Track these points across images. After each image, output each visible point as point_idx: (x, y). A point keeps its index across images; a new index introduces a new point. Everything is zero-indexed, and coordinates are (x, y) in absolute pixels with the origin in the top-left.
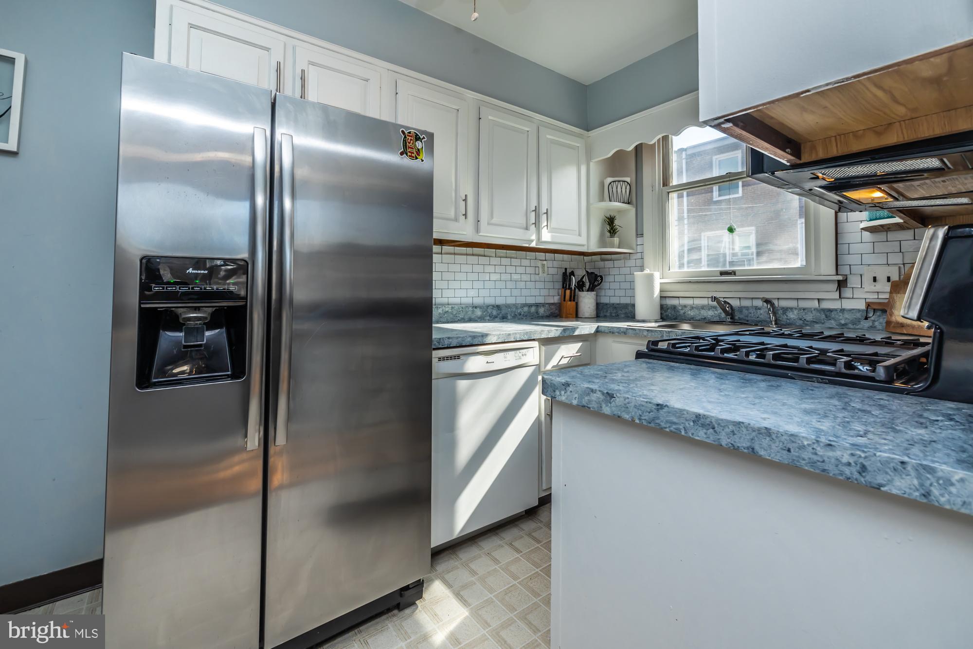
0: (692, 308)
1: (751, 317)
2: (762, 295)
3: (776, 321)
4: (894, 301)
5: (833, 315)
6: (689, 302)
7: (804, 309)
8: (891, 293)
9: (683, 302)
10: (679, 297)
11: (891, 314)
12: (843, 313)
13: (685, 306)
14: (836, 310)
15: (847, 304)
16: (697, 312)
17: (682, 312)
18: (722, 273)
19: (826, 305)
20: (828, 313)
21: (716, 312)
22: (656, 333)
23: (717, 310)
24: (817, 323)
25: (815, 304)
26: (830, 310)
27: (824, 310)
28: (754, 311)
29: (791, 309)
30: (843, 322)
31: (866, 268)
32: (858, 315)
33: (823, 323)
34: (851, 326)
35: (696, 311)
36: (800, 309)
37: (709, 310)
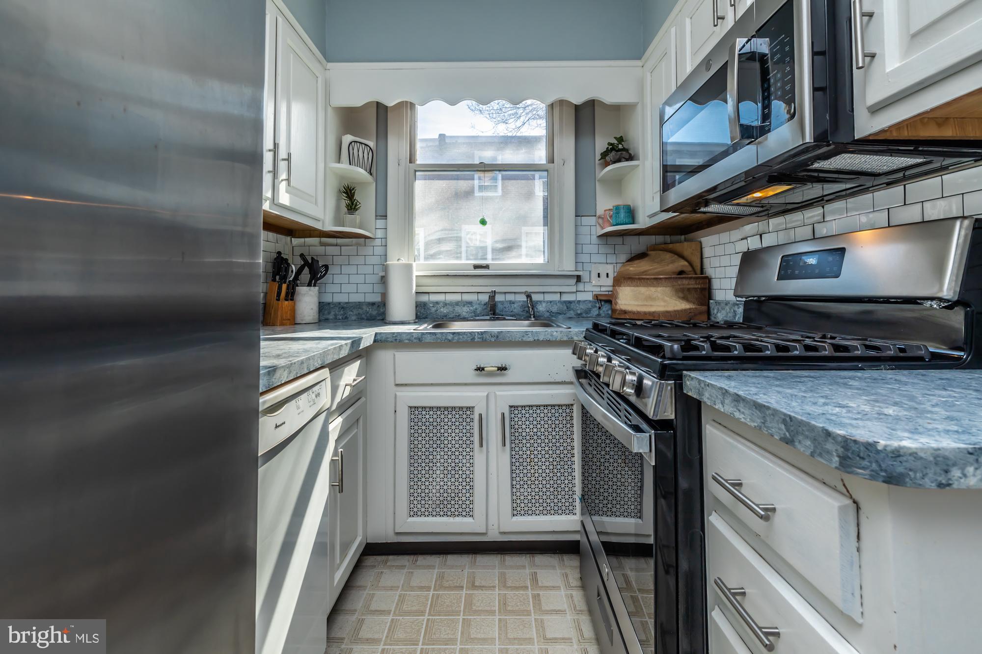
0: (445, 304)
1: (506, 312)
2: (523, 289)
3: (534, 314)
4: (617, 292)
5: (572, 306)
6: (441, 298)
7: (551, 302)
8: (614, 286)
9: (434, 298)
10: (429, 293)
11: (616, 304)
12: (579, 304)
13: (437, 303)
14: (574, 302)
15: (581, 297)
16: (451, 309)
17: (433, 309)
18: (476, 267)
19: (566, 298)
20: (568, 305)
21: (471, 308)
22: (465, 336)
23: (472, 306)
24: (560, 314)
25: (556, 297)
26: (570, 302)
27: (565, 302)
28: (508, 304)
29: (541, 302)
30: (579, 312)
31: (593, 265)
32: (590, 305)
33: (565, 314)
34: (584, 315)
35: (450, 307)
36: (547, 302)
37: (464, 306)
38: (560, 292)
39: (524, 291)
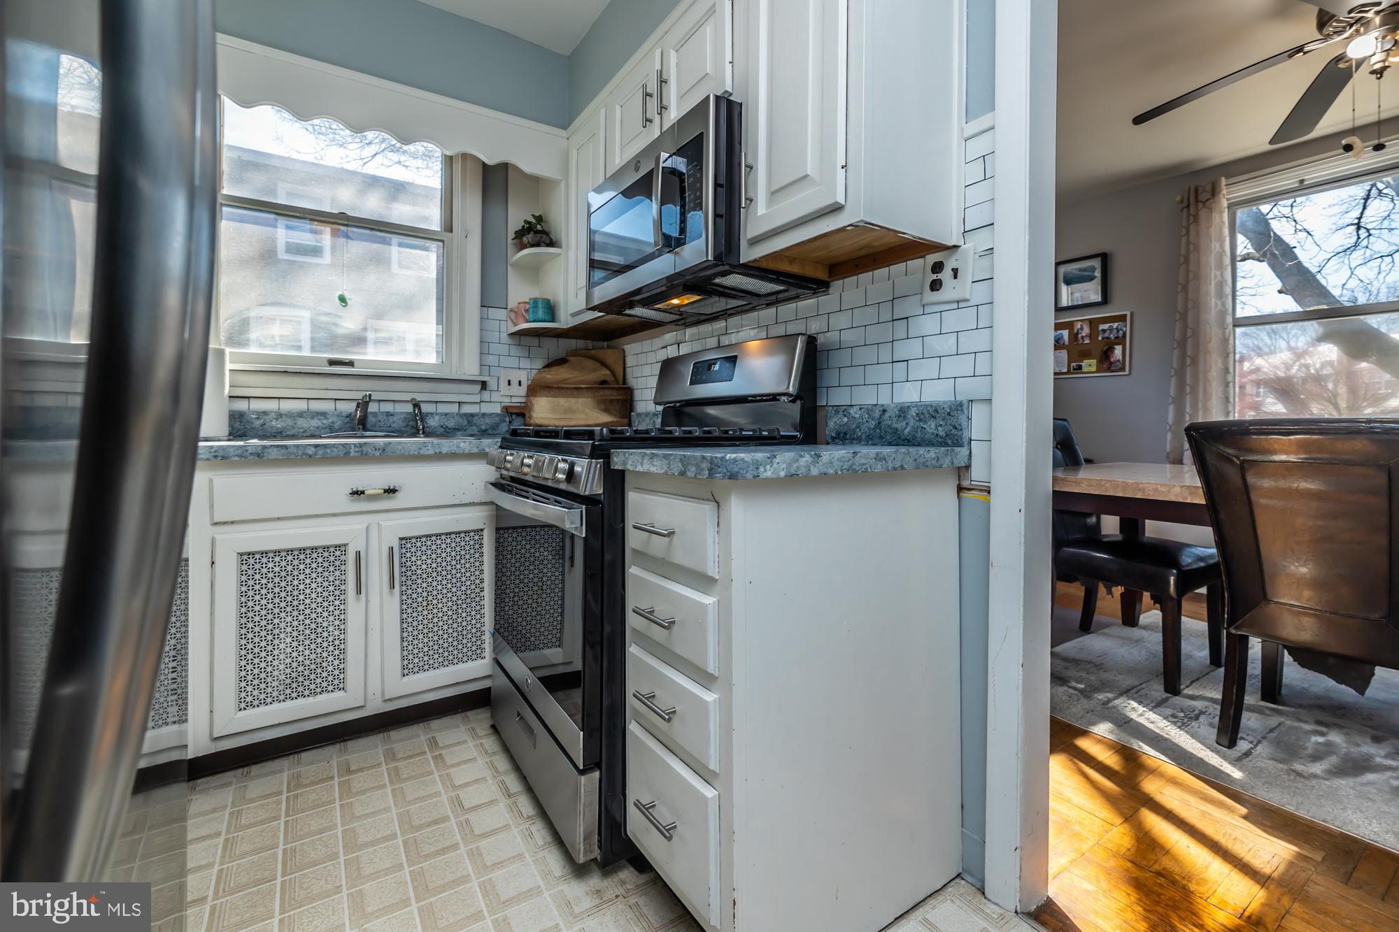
0: (280, 415)
1: (380, 426)
2: (408, 397)
3: (423, 429)
4: (532, 405)
5: (475, 419)
6: (271, 406)
7: (446, 415)
8: (527, 396)
9: (257, 405)
10: (248, 398)
11: (530, 417)
12: (484, 418)
13: (265, 413)
14: (477, 414)
15: (486, 409)
16: (289, 422)
17: (258, 423)
18: (332, 363)
19: (467, 409)
20: (470, 418)
21: (325, 421)
23: (326, 418)
24: (459, 430)
25: (454, 409)
26: (472, 415)
27: (466, 415)
28: (385, 418)
29: (432, 414)
30: (483, 428)
31: (502, 370)
32: (497, 419)
33: (465, 430)
34: (490, 432)
35: (289, 420)
36: (441, 414)
37: (313, 418)
38: (459, 403)
39: (409, 399)
